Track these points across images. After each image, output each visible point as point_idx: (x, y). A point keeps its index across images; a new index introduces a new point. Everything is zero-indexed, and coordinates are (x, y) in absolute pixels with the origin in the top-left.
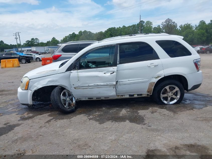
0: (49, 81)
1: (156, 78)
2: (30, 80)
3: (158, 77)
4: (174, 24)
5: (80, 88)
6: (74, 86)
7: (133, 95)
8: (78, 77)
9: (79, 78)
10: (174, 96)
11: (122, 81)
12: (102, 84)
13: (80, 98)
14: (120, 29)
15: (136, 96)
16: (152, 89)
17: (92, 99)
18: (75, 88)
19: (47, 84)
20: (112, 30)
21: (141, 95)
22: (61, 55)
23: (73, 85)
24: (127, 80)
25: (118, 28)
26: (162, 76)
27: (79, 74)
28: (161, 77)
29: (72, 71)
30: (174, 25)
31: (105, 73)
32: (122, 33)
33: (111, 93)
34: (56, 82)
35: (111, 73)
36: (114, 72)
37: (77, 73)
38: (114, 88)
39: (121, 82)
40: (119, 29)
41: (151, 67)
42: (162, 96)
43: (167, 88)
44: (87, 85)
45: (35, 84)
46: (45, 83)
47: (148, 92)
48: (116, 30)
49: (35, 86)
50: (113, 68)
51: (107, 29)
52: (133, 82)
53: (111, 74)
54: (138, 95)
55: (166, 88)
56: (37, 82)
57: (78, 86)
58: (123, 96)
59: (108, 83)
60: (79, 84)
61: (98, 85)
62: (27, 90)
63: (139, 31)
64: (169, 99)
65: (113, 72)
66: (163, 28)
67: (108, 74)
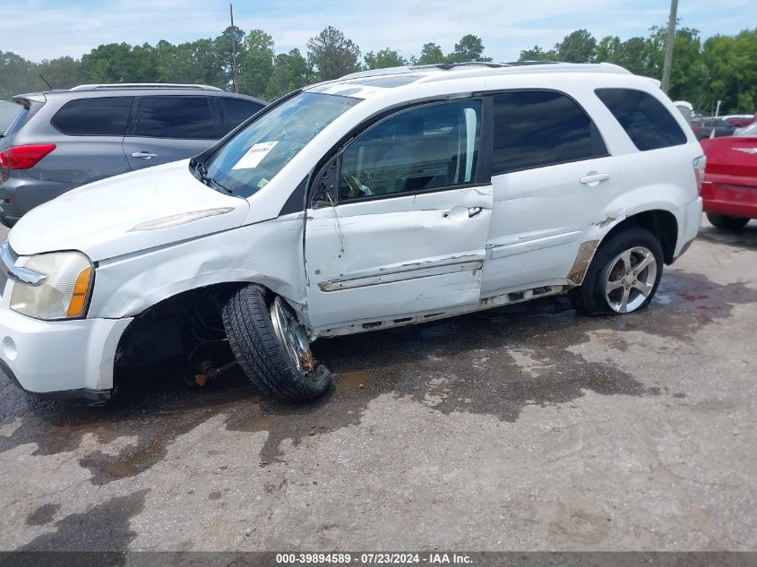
0: (207, 266)
1: (603, 223)
2: (96, 264)
3: (610, 219)
4: (350, 48)
5: (344, 284)
6: (322, 279)
7: (521, 295)
8: (341, 237)
9: (342, 243)
10: (638, 285)
11: (498, 242)
12: (435, 259)
13: (329, 330)
14: (147, 54)
15: (529, 296)
16: (586, 263)
17: (376, 328)
18: (323, 287)
19: (197, 277)
20: (113, 52)
21: (547, 288)
22: (52, 147)
23: (318, 272)
24: (516, 238)
25: (137, 48)
26: (621, 215)
27: (343, 221)
28: (614, 219)
29: (310, 212)
30: (348, 52)
31: (446, 216)
32: (160, 69)
33: (462, 294)
34: (237, 267)
35: (472, 211)
36: (481, 208)
37: (332, 221)
38: (474, 274)
39: (495, 246)
40: (143, 53)
41: (591, 185)
42: (610, 286)
43: (626, 256)
44: (376, 269)
45: (132, 285)
46: (190, 276)
47: (571, 277)
48: (131, 55)
49: (133, 296)
50: (480, 193)
51: (94, 50)
52: (535, 245)
53: (471, 216)
54: (535, 291)
55: (623, 259)
56: (139, 273)
57: (336, 276)
58: (489, 302)
59: (456, 255)
60: (344, 268)
61: (419, 267)
62: (85, 318)
63: (224, 65)
64: (626, 293)
65: (478, 209)
66: (314, 60)
67: (460, 219)
